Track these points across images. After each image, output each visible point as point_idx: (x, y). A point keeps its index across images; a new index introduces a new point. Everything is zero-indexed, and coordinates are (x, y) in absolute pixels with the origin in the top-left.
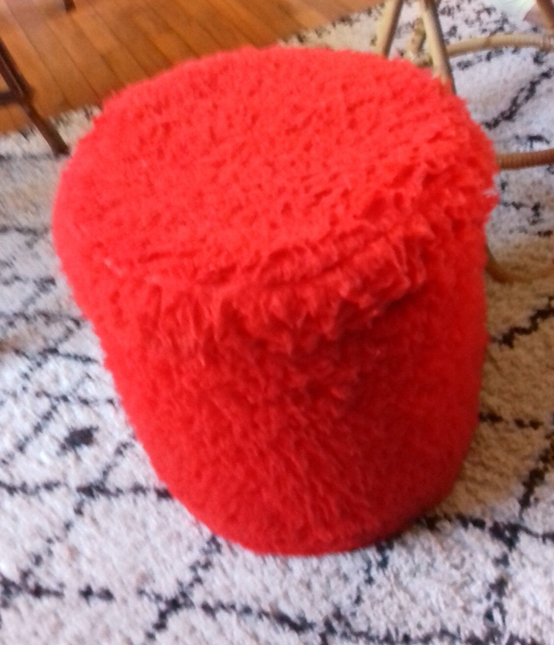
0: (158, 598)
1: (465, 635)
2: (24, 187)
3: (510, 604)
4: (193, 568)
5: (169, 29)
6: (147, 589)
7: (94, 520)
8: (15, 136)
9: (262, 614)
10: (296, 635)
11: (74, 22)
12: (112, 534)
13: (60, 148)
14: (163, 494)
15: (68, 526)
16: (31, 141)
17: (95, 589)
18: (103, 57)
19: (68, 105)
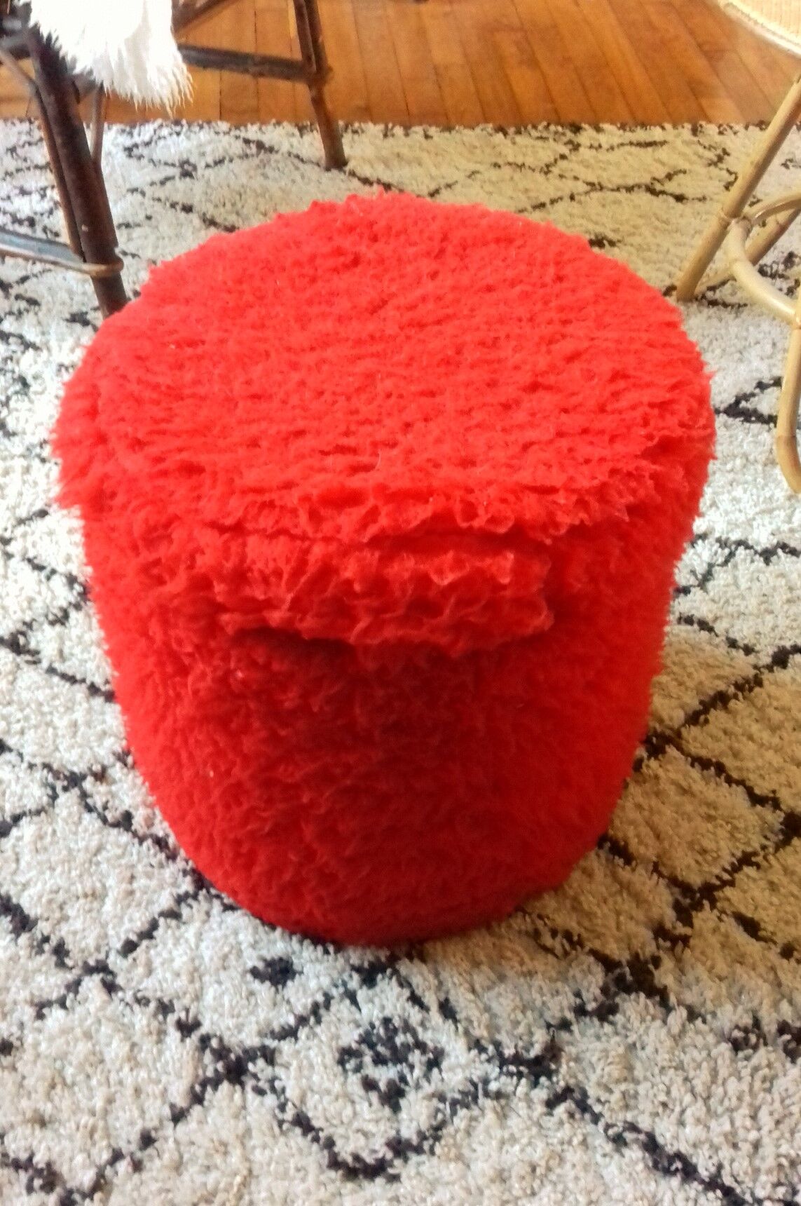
2: (273, 187)
5: (533, 63)
8: (288, 127)
11: (419, 14)
13: (336, 160)
16: (305, 137)
18: (436, 68)
19: (368, 113)
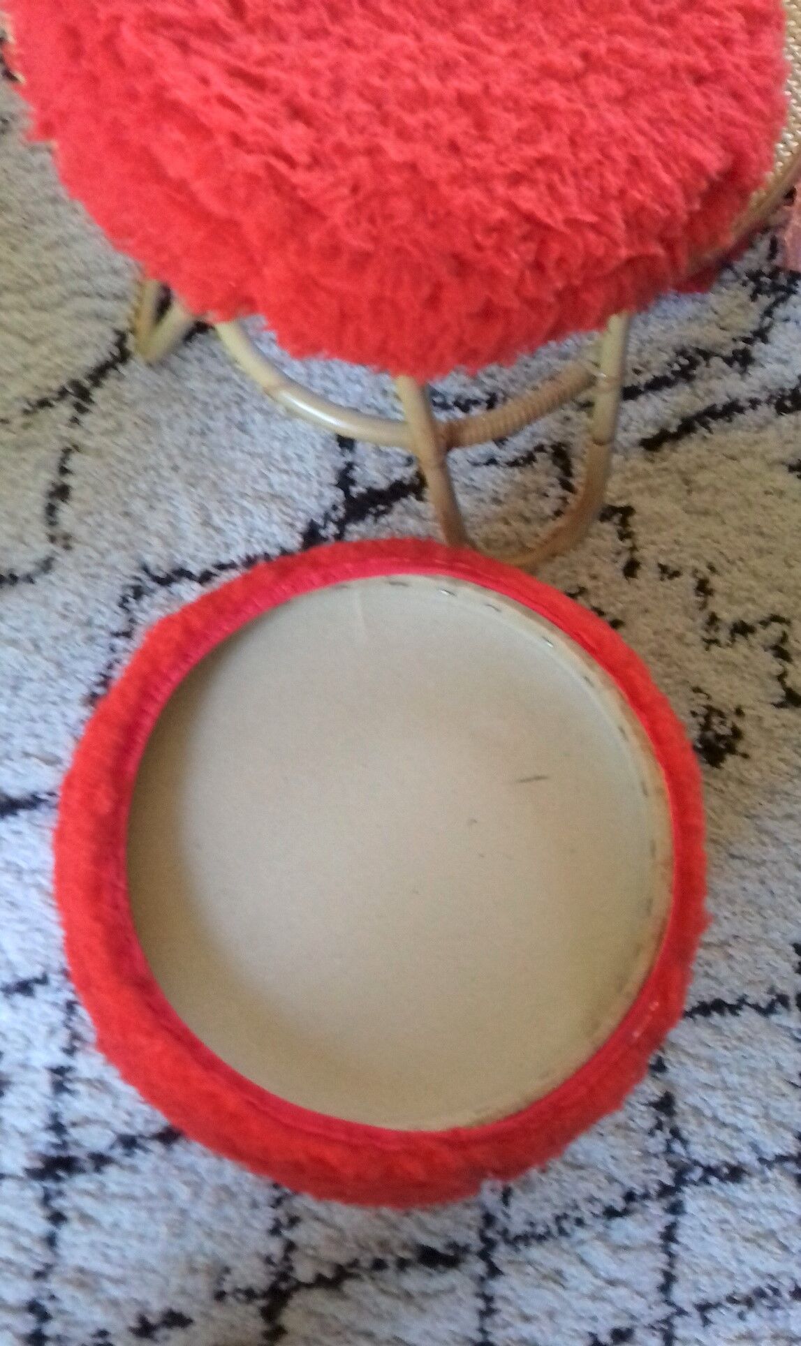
0: (250, 1294)
1: (654, 1189)
3: (689, 1127)
4: (275, 1231)
6: (227, 1287)
7: (85, 1218)
9: (402, 1264)
10: (456, 1272)
12: (127, 1226)
14: (168, 1137)
15: (51, 1241)
17: (152, 1320)
